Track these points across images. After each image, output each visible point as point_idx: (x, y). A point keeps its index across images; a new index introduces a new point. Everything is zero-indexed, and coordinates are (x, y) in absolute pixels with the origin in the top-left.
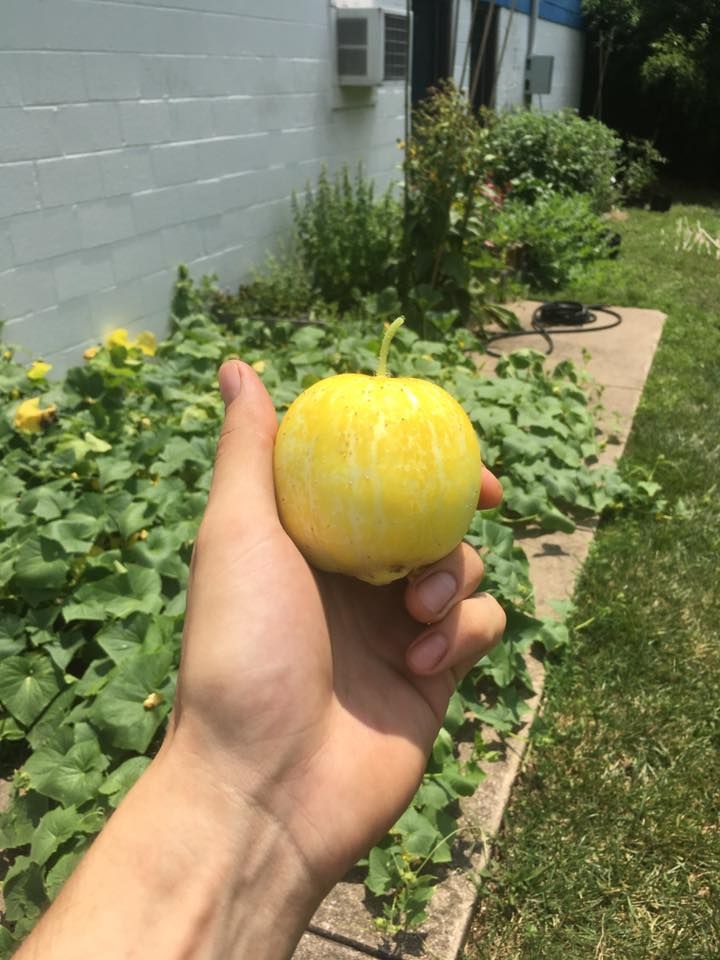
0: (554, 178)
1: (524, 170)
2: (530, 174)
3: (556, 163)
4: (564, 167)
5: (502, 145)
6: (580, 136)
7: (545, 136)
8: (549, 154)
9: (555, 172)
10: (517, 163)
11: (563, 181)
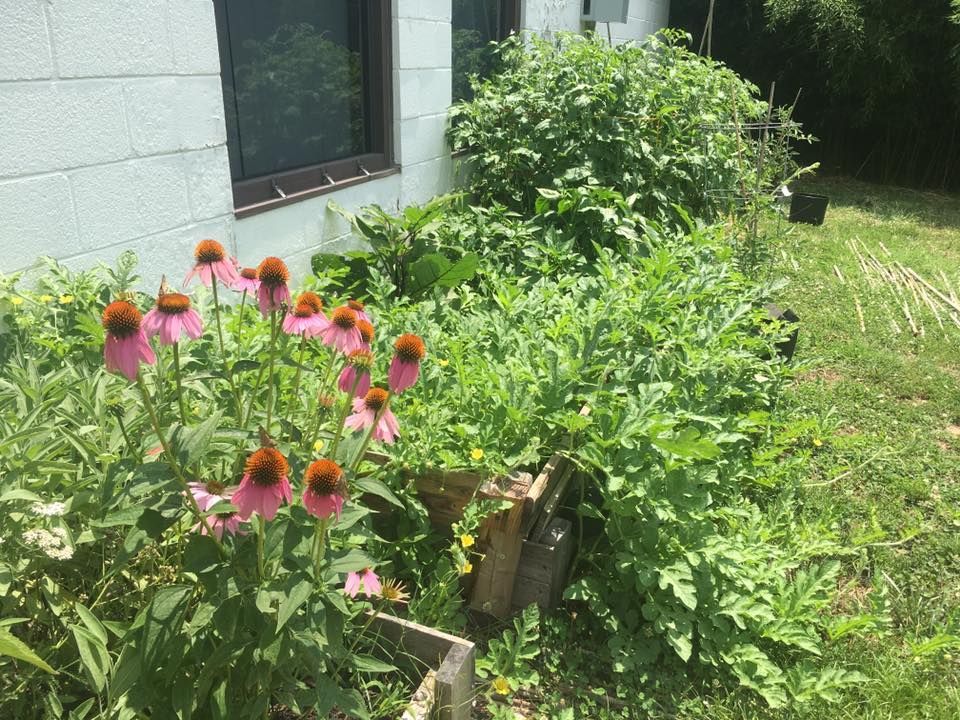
0: (641, 182)
1: (575, 161)
2: (586, 171)
3: (646, 147)
4: (666, 158)
5: (525, 105)
6: (695, 91)
7: (621, 87)
8: (630, 126)
9: (645, 166)
10: (559, 142)
11: (661, 186)
